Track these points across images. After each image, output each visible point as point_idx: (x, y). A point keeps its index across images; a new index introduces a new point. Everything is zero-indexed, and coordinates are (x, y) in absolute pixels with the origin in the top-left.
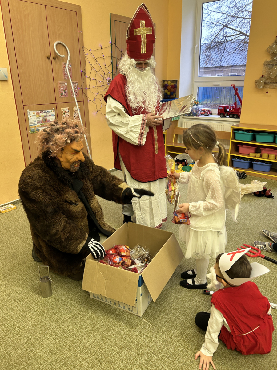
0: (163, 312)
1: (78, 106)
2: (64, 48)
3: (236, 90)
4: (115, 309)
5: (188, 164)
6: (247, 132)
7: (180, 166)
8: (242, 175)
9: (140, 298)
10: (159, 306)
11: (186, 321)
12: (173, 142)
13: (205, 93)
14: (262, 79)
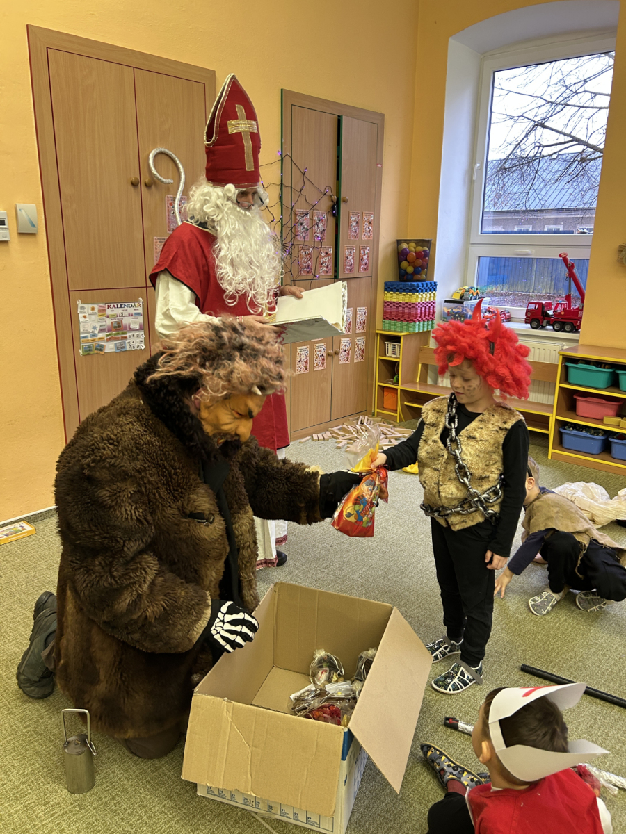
2: (171, 163)
3: (571, 268)
6: (596, 366)
12: (418, 381)
13: (495, 271)
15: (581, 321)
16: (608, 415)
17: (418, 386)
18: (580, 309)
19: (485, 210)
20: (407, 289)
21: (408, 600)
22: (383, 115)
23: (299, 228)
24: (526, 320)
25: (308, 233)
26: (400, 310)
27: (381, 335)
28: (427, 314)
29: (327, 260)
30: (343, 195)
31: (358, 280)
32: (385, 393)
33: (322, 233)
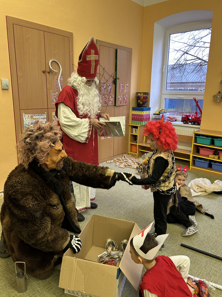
2: (57, 65)
3: (197, 102)
6: (207, 137)
12: (144, 142)
13: (171, 104)
14: (218, 94)
15: (201, 121)
16: (210, 154)
17: (144, 144)
18: (200, 117)
19: (167, 82)
20: (140, 110)
21: (141, 221)
22: (132, 49)
23: (102, 88)
24: (182, 121)
25: (105, 90)
26: (138, 117)
27: (131, 126)
28: (147, 118)
29: (112, 99)
30: (118, 77)
31: (123, 106)
32: (133, 146)
33: (110, 90)
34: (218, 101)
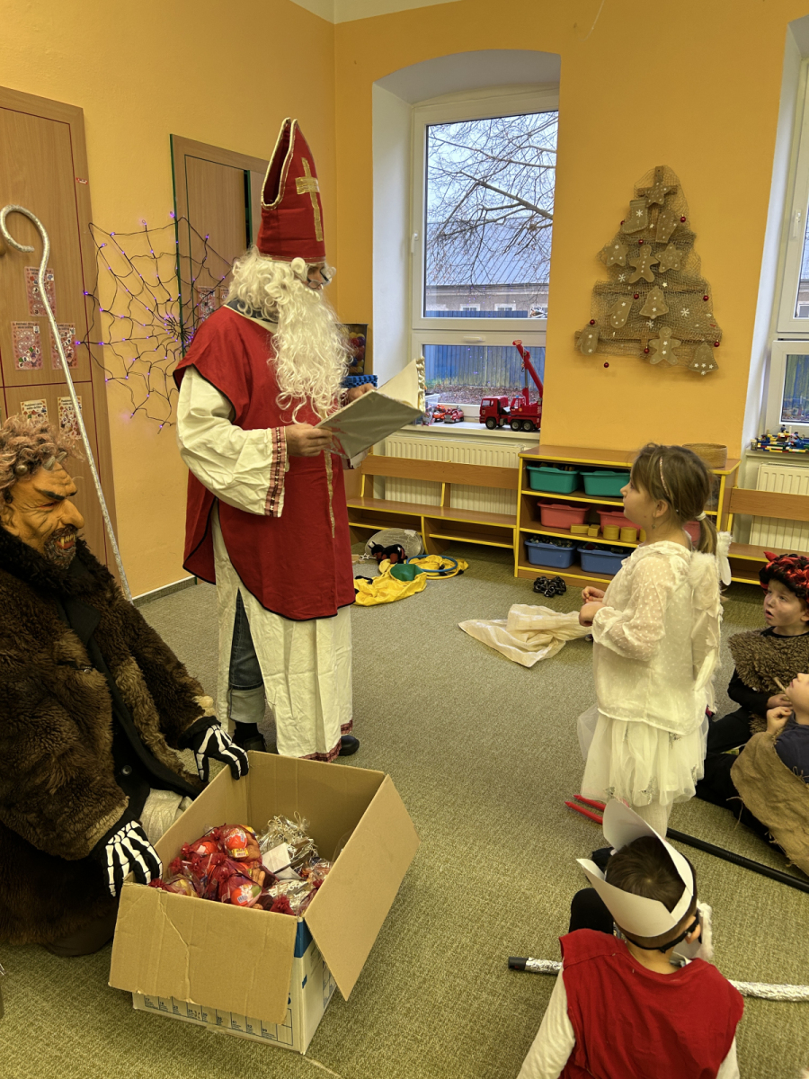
0: (372, 1026)
1: (77, 394)
2: (29, 226)
3: (526, 357)
4: (219, 1039)
5: (406, 558)
6: (559, 469)
7: (385, 565)
8: (555, 587)
9: (300, 993)
10: (356, 1011)
11: (442, 1045)
12: (362, 495)
13: (441, 362)
14: (591, 329)
15: (540, 418)
16: (575, 524)
17: (363, 502)
18: (539, 404)
19: (427, 284)
24: (481, 418)
34: (590, 351)
